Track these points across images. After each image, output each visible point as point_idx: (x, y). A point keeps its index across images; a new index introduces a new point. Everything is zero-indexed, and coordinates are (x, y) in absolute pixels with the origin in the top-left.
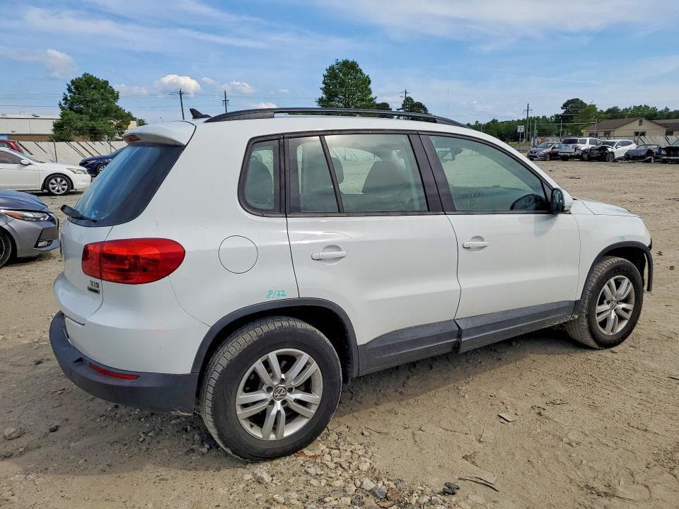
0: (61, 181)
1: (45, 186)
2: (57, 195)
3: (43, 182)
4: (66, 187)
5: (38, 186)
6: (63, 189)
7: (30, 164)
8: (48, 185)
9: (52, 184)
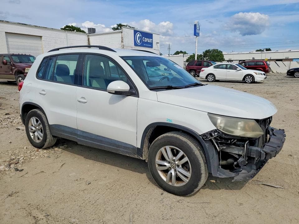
0: (250, 77)
1: (244, 79)
2: (247, 83)
3: (243, 77)
4: (251, 80)
5: (241, 79)
6: (250, 81)
7: (240, 70)
8: (245, 79)
9: (247, 78)
